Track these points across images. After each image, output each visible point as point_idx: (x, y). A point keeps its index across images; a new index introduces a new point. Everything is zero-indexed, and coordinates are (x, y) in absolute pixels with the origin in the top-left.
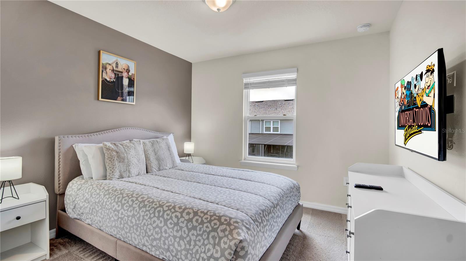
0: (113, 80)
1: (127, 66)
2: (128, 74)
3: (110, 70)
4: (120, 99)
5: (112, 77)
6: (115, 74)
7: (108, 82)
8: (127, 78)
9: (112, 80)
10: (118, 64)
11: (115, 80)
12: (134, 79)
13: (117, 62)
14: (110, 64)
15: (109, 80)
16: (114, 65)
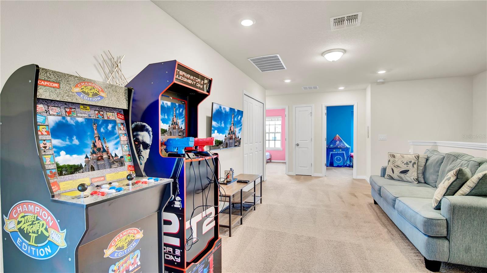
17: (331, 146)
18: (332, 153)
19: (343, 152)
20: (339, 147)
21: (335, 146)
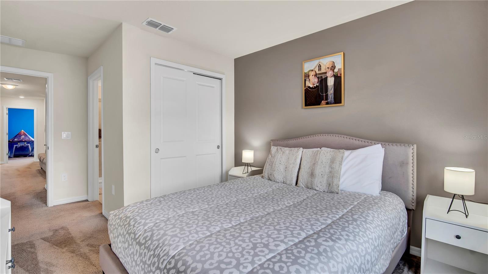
0: (317, 84)
1: (331, 63)
2: (334, 72)
3: (313, 75)
4: (324, 103)
5: (315, 82)
6: (318, 78)
7: (312, 88)
8: (332, 77)
9: (315, 86)
10: (321, 65)
11: (318, 85)
12: (341, 74)
13: (320, 64)
14: (312, 70)
15: (312, 86)
16: (317, 70)
17: (16, 140)
18: (16, 145)
19: (28, 144)
20: (23, 140)
21: (20, 140)
